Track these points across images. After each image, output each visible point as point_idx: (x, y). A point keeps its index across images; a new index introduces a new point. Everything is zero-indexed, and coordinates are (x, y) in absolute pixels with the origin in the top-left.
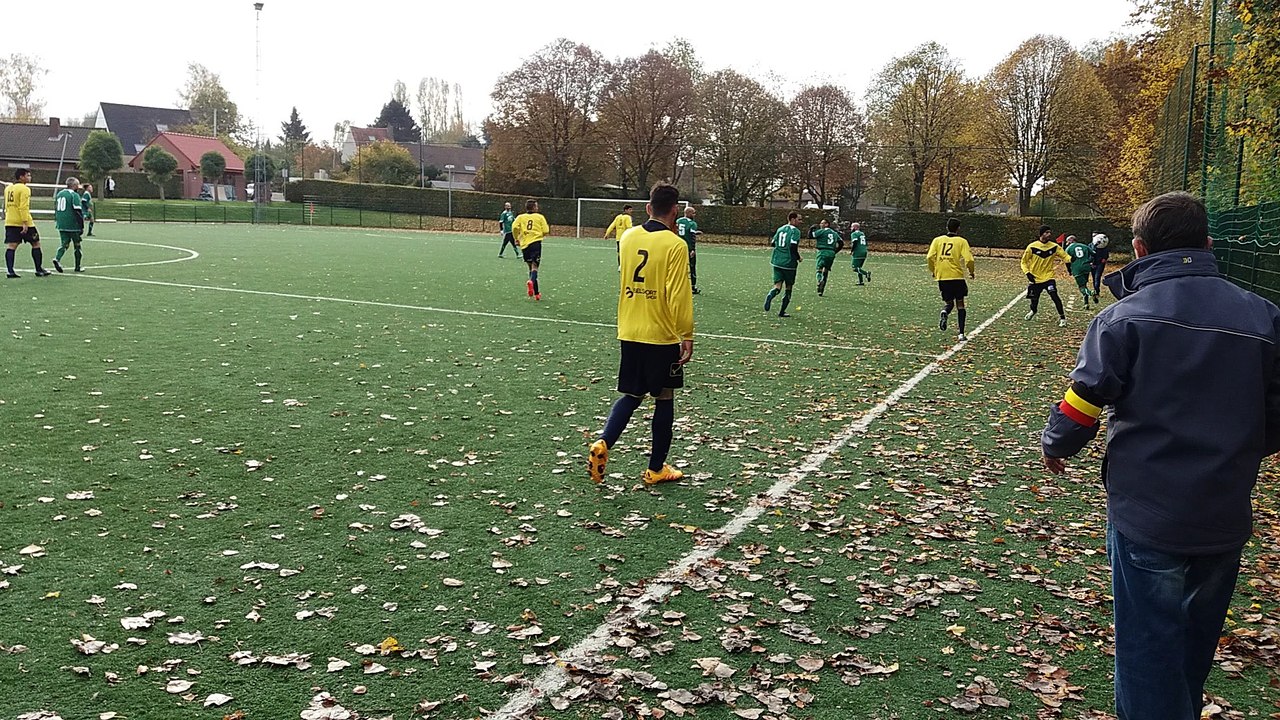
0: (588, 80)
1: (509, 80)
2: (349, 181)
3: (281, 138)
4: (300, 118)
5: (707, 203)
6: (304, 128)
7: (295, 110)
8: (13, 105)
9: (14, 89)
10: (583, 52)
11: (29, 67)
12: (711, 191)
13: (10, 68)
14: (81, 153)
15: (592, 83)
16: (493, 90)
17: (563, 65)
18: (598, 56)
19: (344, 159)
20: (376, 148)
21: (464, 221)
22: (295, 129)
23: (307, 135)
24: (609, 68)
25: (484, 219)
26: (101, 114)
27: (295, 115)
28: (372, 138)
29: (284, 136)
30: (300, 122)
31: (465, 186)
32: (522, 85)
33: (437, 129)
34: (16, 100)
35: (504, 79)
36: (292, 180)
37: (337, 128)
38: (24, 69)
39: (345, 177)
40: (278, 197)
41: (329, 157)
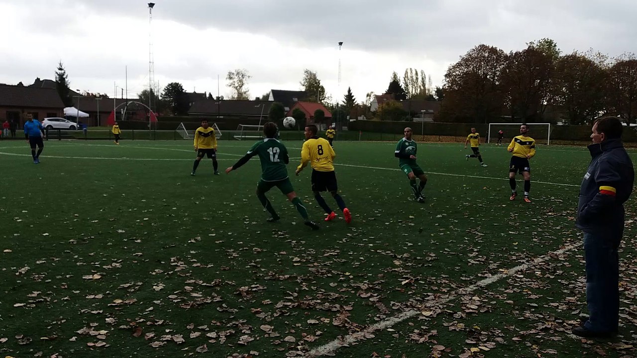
0: (495, 64)
1: (454, 67)
2: (375, 120)
3: (343, 102)
4: (351, 92)
5: (560, 124)
6: (353, 96)
7: (349, 88)
8: (236, 91)
9: (236, 85)
10: (493, 51)
11: (243, 75)
12: (563, 118)
13: (235, 76)
14: (269, 112)
15: (497, 66)
16: (446, 73)
17: (482, 58)
18: (501, 52)
19: (372, 109)
20: (388, 104)
21: (429, 137)
22: (350, 97)
23: (354, 100)
24: (506, 57)
25: (440, 135)
26: (271, 95)
27: (349, 91)
28: (385, 99)
29: (345, 101)
30: (351, 94)
31: (429, 120)
32: (460, 69)
33: (413, 93)
34: (237, 89)
35: (452, 67)
36: (351, 120)
37: (368, 95)
38: (240, 76)
39: (373, 118)
40: (345, 128)
41: (365, 109)
